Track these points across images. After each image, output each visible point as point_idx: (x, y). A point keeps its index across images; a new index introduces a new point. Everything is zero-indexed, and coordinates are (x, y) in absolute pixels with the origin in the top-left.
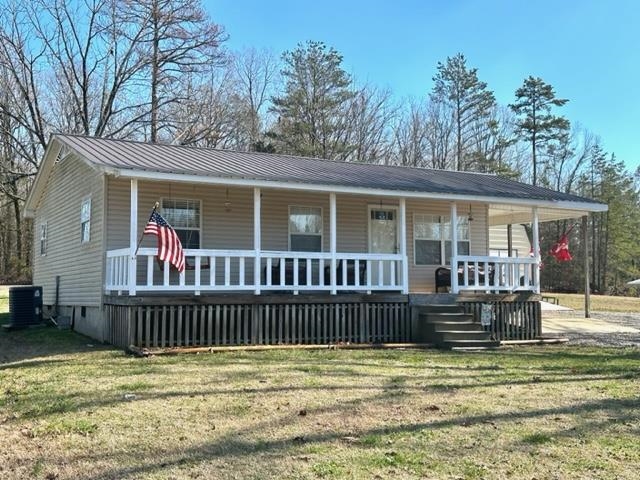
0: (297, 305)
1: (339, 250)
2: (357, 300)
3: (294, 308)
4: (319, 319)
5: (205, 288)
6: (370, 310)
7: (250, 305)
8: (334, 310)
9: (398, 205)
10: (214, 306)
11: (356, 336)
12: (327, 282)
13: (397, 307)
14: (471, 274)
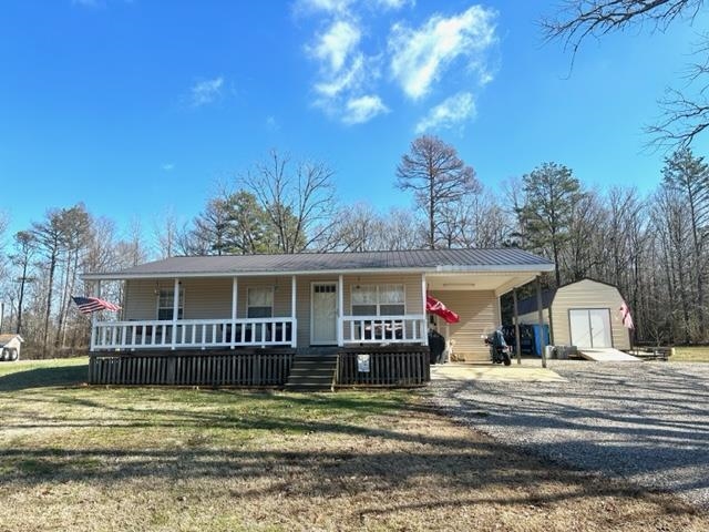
0: (202, 357)
1: (238, 317)
2: (251, 353)
3: (200, 359)
4: (219, 367)
5: (138, 346)
6: (262, 360)
7: (166, 358)
8: (232, 361)
9: (338, 280)
10: (142, 358)
11: (249, 380)
12: (228, 340)
13: (285, 357)
14: (378, 330)
